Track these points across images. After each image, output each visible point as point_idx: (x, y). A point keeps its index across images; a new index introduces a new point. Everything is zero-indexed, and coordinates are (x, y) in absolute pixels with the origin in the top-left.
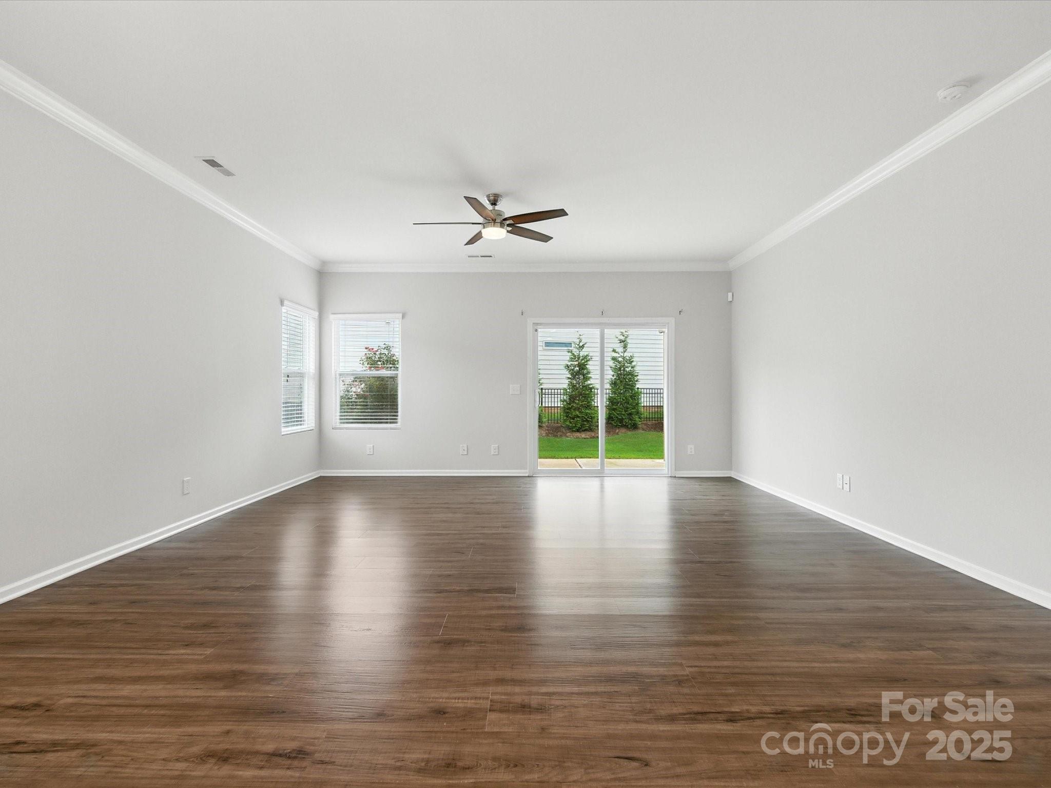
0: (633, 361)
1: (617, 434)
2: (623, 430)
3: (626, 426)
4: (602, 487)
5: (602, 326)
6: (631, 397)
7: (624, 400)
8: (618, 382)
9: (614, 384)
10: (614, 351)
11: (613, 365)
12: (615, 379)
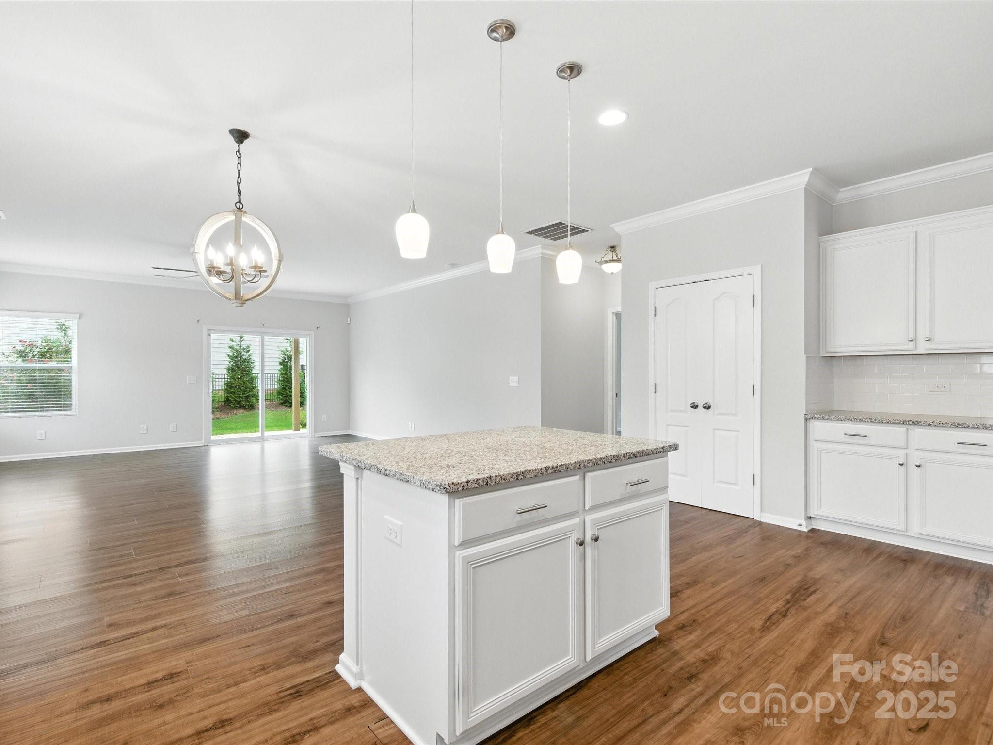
0: (249, 350)
1: (236, 414)
2: (241, 411)
3: (244, 408)
4: (263, 449)
5: (263, 334)
6: (248, 381)
7: (241, 384)
8: (236, 368)
9: (231, 370)
10: (231, 340)
11: (231, 354)
12: (232, 365)
